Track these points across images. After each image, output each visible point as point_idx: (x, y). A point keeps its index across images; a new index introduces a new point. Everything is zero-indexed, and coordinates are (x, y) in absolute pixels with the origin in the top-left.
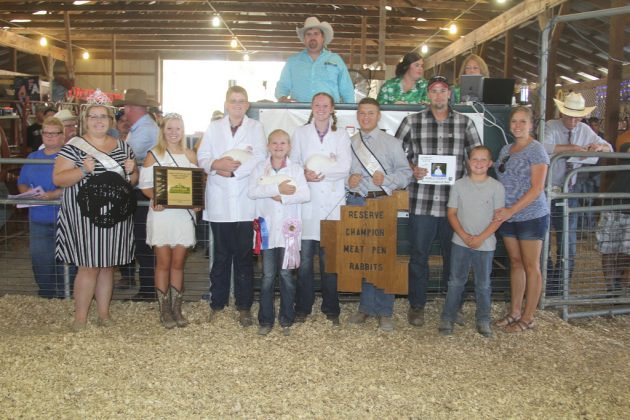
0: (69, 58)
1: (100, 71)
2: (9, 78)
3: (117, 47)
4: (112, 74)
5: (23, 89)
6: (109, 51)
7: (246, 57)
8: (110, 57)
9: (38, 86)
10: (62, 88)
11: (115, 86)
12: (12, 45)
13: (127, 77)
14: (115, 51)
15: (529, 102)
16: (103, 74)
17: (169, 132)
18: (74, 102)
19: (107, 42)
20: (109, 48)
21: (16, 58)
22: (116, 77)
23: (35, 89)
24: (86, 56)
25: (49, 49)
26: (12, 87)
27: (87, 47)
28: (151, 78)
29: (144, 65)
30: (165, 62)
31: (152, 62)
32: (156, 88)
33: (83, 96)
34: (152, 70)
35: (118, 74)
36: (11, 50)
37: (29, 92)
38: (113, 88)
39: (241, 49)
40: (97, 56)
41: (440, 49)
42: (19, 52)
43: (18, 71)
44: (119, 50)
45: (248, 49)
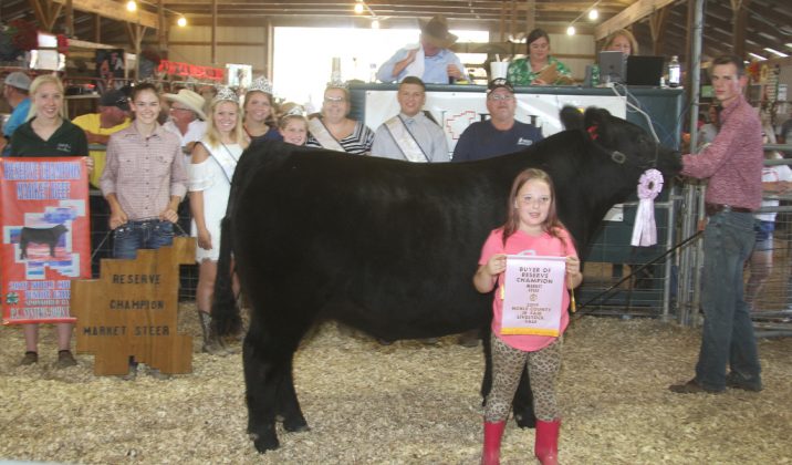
0: (161, 25)
1: (200, 40)
2: (89, 50)
3: (219, 12)
4: (212, 44)
5: (105, 64)
6: (209, 16)
7: (375, 24)
8: (210, 23)
9: (123, 60)
10: (151, 63)
11: (216, 59)
12: (95, 10)
13: (233, 47)
14: (216, 16)
15: (681, 84)
16: (203, 44)
17: (220, 117)
18: (165, 78)
19: (207, 6)
20: (209, 12)
21: (99, 24)
22: (217, 48)
23: (119, 65)
24: (182, 22)
25: (139, 14)
26: (93, 60)
27: (183, 12)
28: (260, 49)
29: (253, 34)
30: (277, 29)
31: (261, 29)
32: (266, 62)
33: (177, 71)
34: (261, 40)
35: (219, 44)
36: (94, 15)
37: (112, 67)
38: (213, 62)
39: (368, 14)
40: (195, 23)
41: (614, 15)
42: (103, 19)
43: (101, 43)
44: (222, 16)
45: (377, 14)
